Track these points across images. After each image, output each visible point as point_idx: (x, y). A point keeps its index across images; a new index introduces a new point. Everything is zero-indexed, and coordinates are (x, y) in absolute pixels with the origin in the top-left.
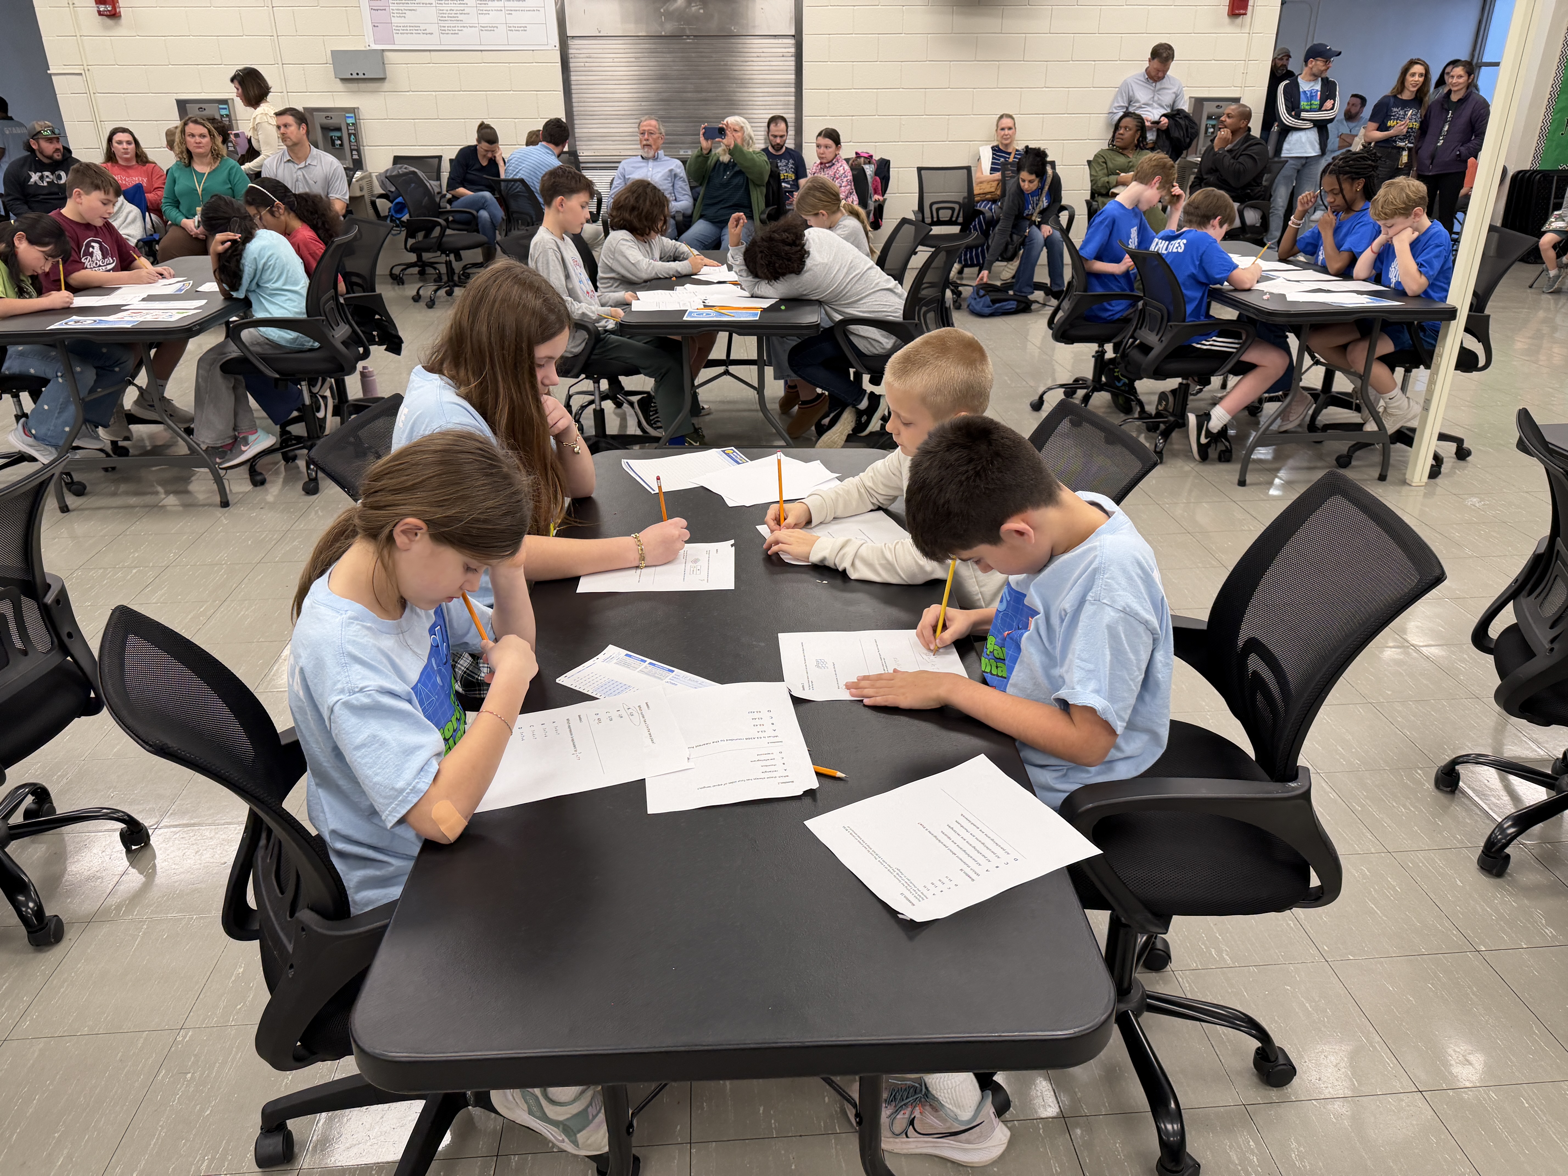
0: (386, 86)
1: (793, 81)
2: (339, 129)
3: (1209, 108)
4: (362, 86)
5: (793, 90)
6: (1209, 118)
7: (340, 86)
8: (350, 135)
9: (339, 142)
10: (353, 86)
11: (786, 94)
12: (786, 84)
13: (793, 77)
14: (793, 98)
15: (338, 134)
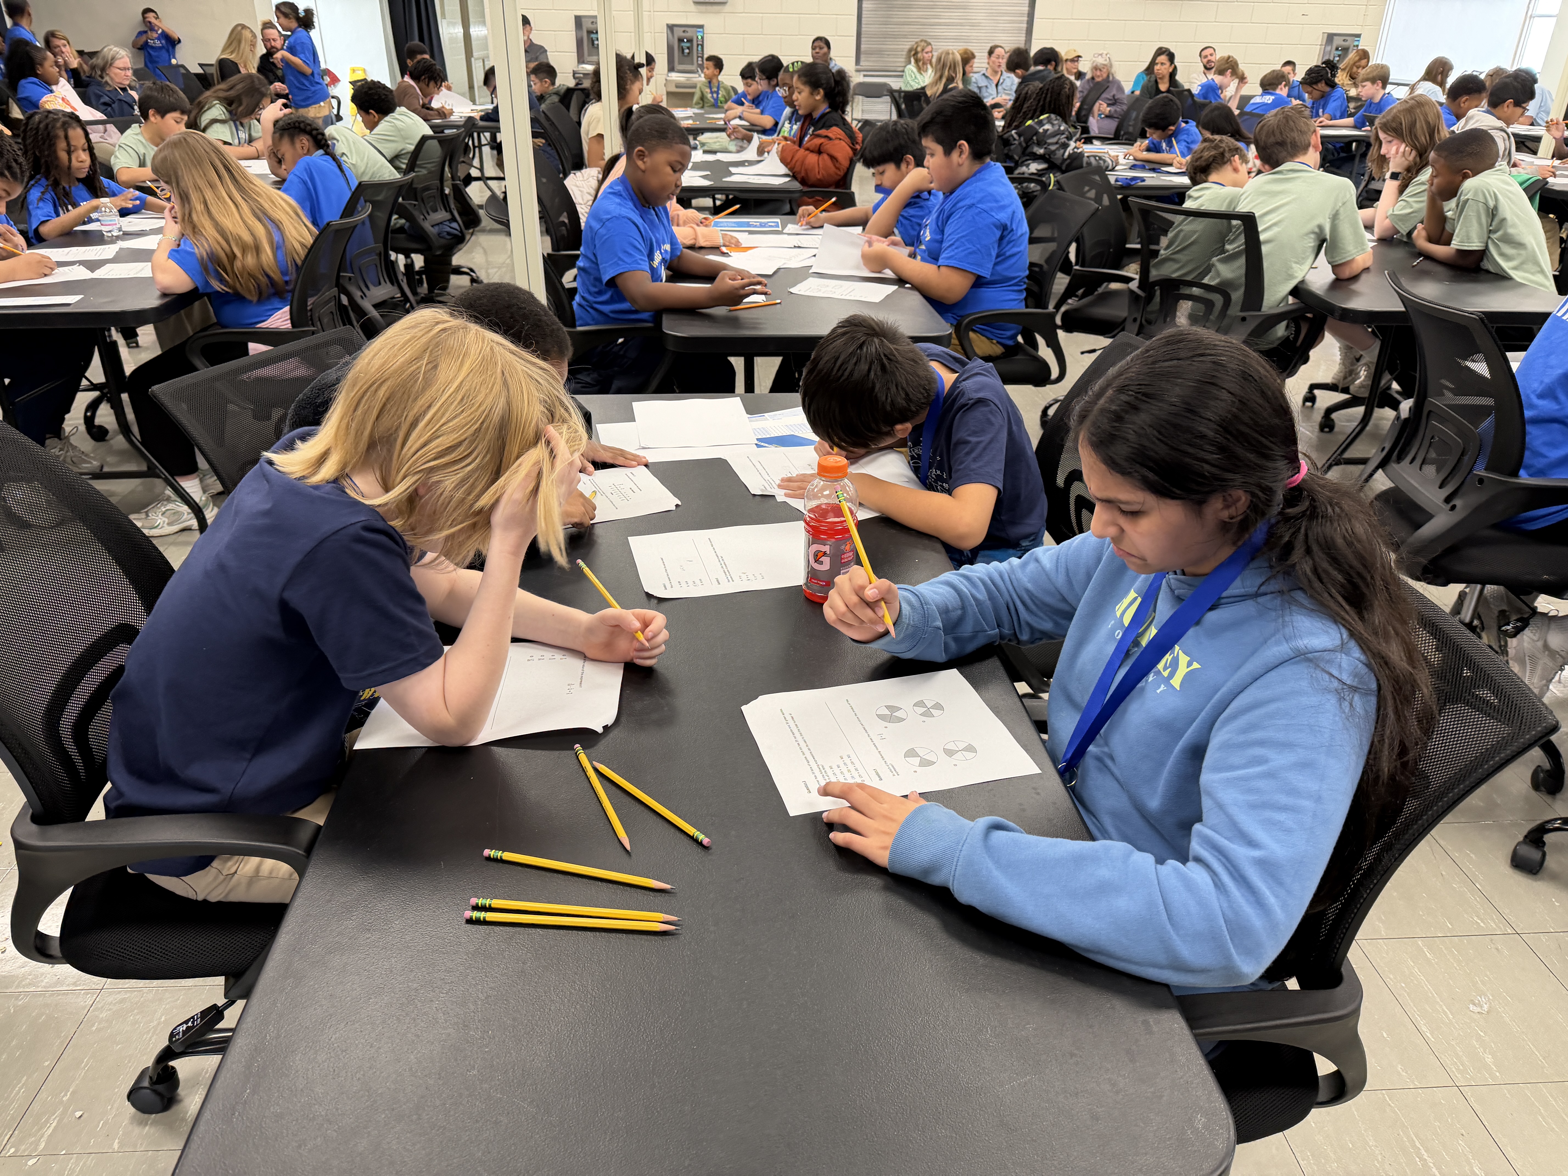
0: (727, 8)
1: (1026, 12)
2: (690, 41)
3: (1338, 41)
4: (709, 8)
5: (1026, 19)
6: (1337, 49)
7: (693, 7)
8: (698, 45)
9: (687, 51)
10: (703, 8)
11: (1021, 22)
12: (1021, 15)
13: (1027, 9)
14: (1025, 25)
15: (688, 45)
